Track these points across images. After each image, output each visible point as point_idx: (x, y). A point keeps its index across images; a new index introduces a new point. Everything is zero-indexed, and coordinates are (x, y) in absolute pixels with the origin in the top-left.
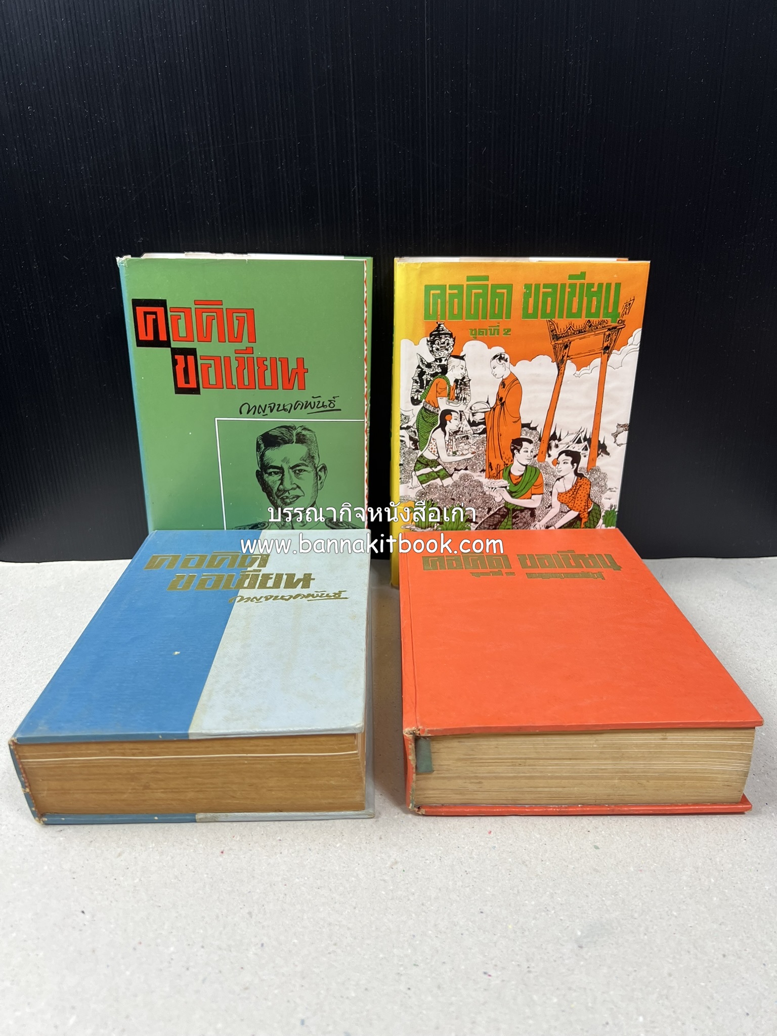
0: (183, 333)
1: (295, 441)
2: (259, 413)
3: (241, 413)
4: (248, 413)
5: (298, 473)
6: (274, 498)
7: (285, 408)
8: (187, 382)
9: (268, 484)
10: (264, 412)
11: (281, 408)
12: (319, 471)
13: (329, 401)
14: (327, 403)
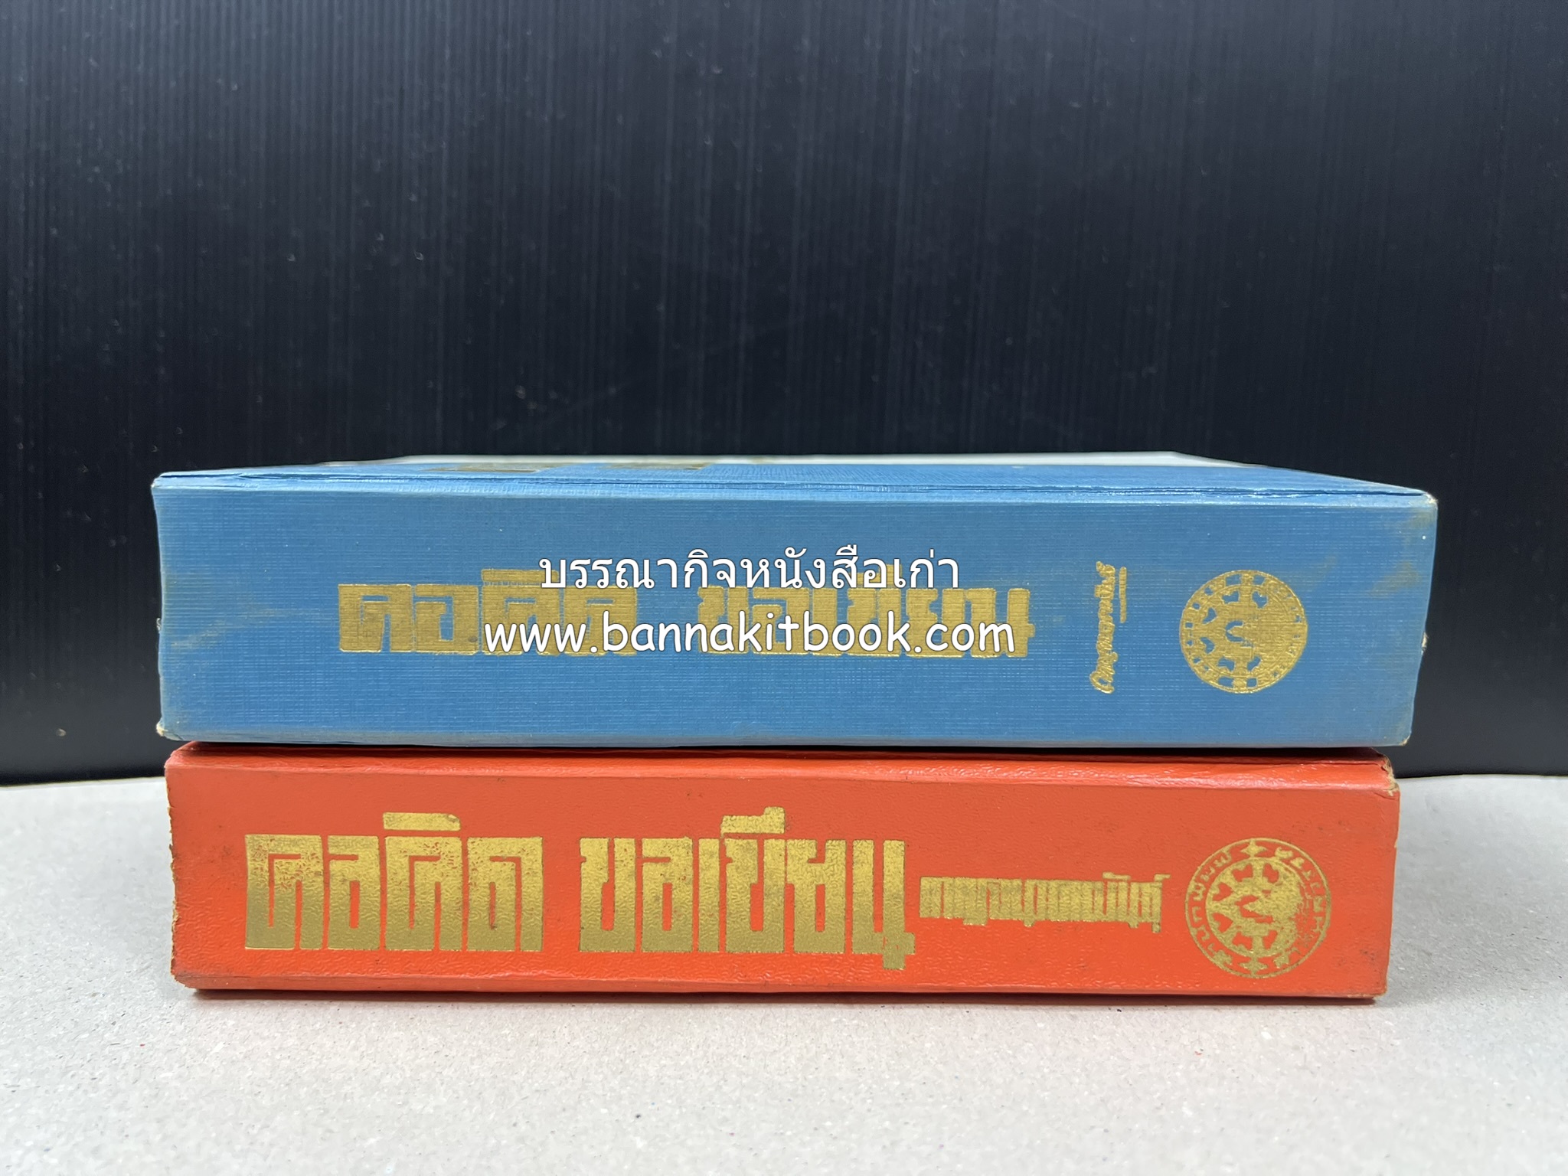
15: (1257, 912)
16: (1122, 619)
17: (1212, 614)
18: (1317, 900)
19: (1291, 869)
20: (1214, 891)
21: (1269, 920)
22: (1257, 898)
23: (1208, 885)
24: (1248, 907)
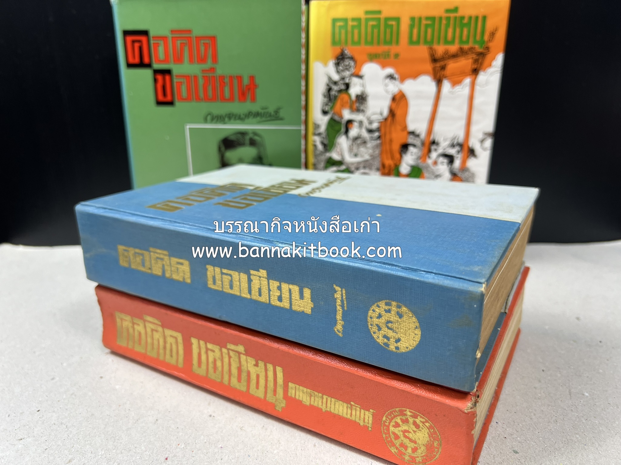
1: (248, 144)
2: (220, 122)
3: (206, 121)
4: (212, 121)
7: (241, 117)
10: (224, 121)
11: (237, 117)
14: (273, 114)
15: (410, 438)
16: (345, 308)
17: (380, 316)
18: (436, 442)
19: (424, 426)
20: (393, 423)
21: (415, 442)
22: (410, 432)
23: (391, 420)
24: (406, 434)
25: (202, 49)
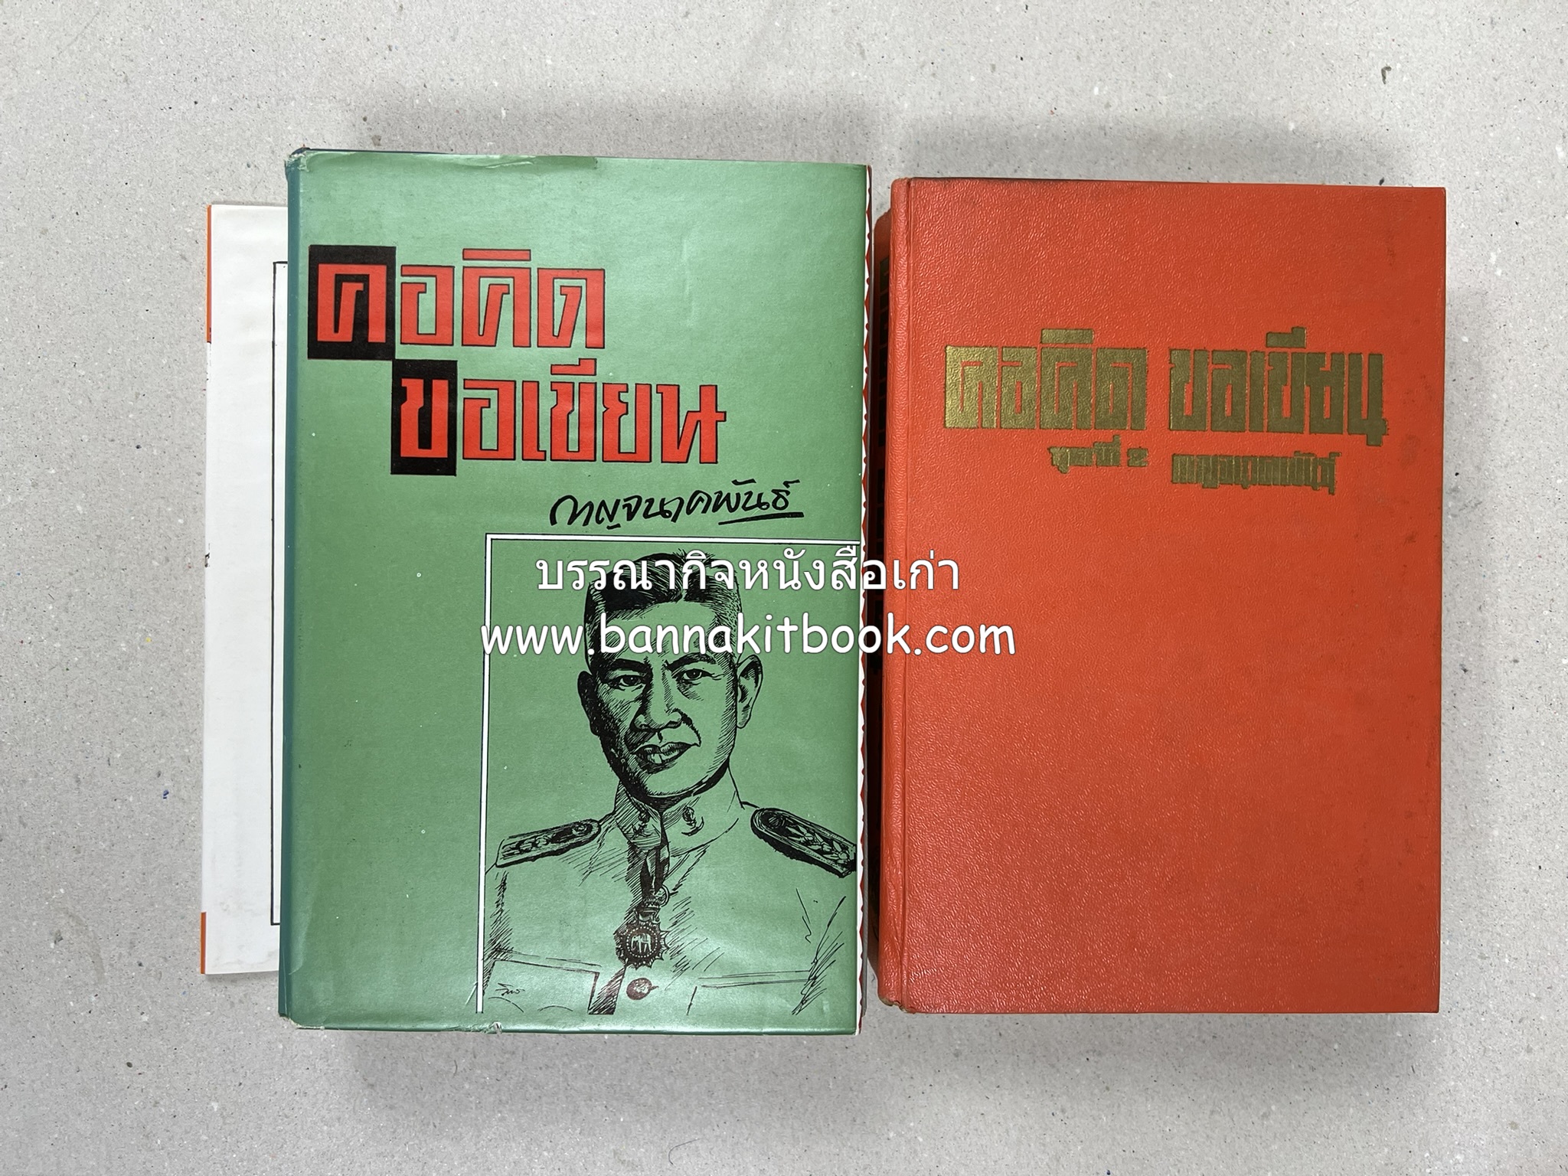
0: (427, 326)
1: (684, 594)
2: (599, 522)
3: (553, 521)
4: (570, 523)
5: (687, 682)
6: (621, 751)
7: (666, 508)
8: (425, 441)
9: (608, 711)
10: (611, 518)
11: (655, 508)
12: (742, 675)
13: (774, 491)
14: (768, 497)
25: (559, 301)
